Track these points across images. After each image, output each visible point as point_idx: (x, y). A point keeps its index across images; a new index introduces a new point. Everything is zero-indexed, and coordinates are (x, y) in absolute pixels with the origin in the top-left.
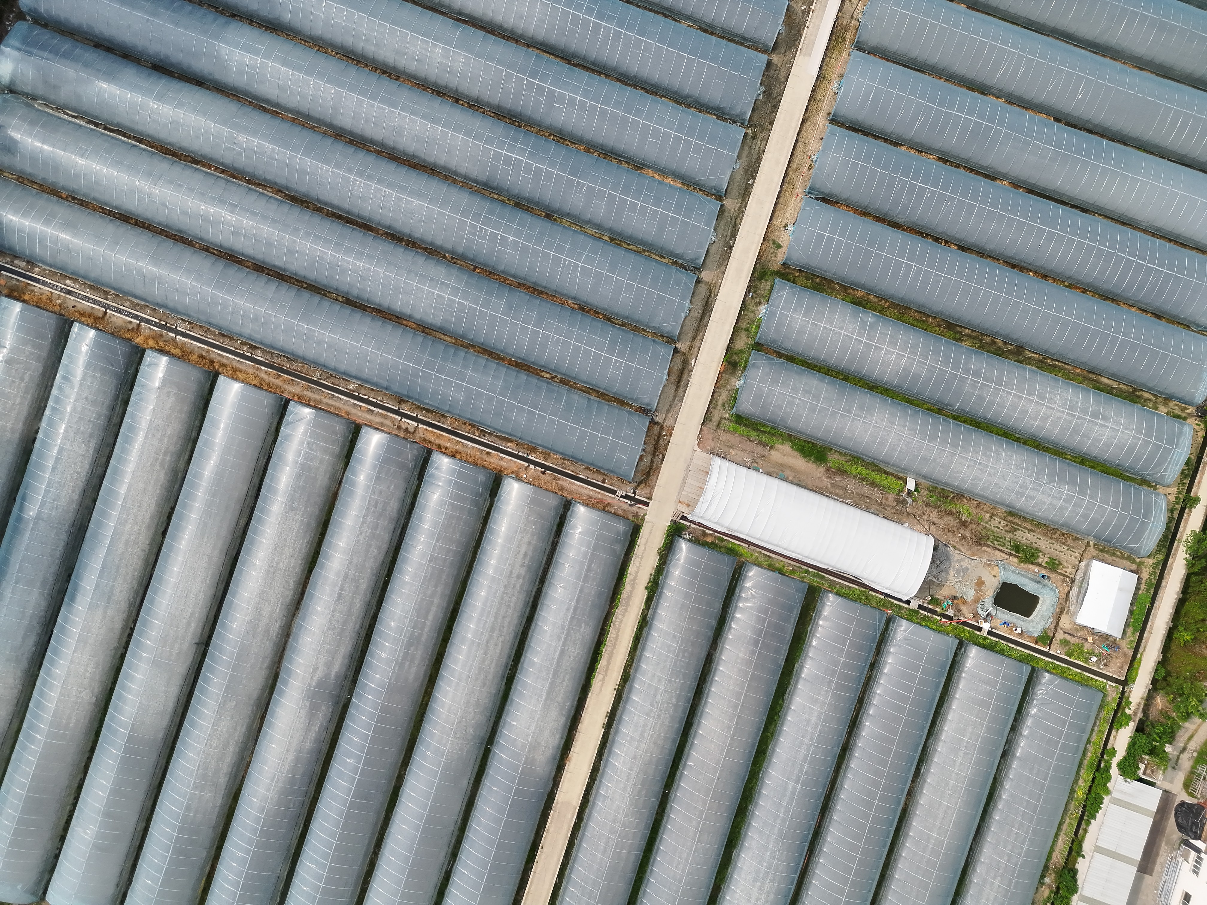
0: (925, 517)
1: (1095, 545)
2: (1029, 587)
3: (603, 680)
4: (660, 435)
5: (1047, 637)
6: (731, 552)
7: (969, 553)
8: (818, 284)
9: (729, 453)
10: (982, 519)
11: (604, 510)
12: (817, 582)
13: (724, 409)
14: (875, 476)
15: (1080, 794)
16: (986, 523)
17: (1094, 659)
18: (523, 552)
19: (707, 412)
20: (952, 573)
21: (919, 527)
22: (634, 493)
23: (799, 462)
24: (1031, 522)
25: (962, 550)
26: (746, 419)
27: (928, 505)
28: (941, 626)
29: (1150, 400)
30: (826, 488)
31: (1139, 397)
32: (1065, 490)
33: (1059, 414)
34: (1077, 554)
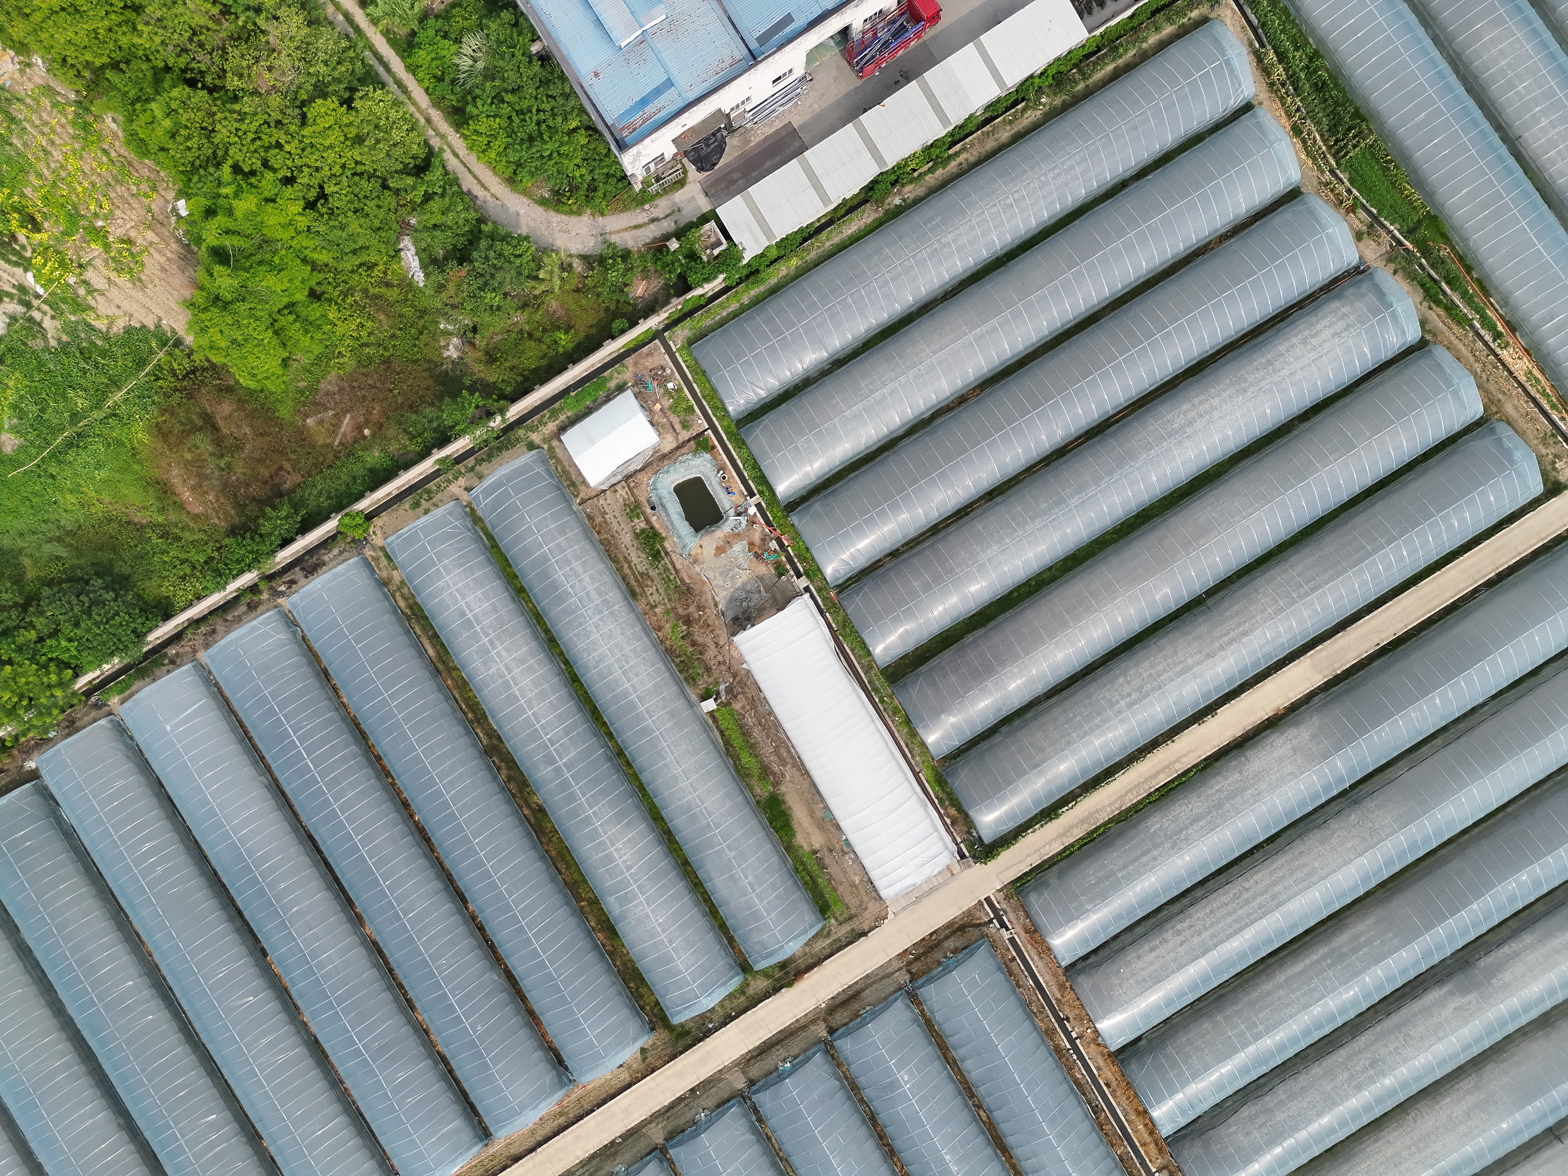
0: (720, 658)
1: (576, 496)
2: (674, 508)
3: (1178, 760)
4: (917, 958)
5: (698, 445)
6: (941, 780)
7: (706, 589)
8: (634, 980)
9: (862, 881)
10: (667, 612)
11: (1036, 931)
12: (880, 682)
13: (830, 930)
14: (737, 741)
15: (794, 262)
16: (665, 604)
17: (670, 385)
18: (1154, 954)
19: (850, 943)
20: (739, 582)
21: (735, 654)
22: (991, 921)
23: (799, 814)
24: (620, 569)
25: (710, 597)
26: (817, 902)
27: (708, 669)
28: (793, 539)
29: (402, 596)
30: (793, 766)
31: (411, 607)
32: (559, 574)
33: (504, 654)
34: (602, 502)
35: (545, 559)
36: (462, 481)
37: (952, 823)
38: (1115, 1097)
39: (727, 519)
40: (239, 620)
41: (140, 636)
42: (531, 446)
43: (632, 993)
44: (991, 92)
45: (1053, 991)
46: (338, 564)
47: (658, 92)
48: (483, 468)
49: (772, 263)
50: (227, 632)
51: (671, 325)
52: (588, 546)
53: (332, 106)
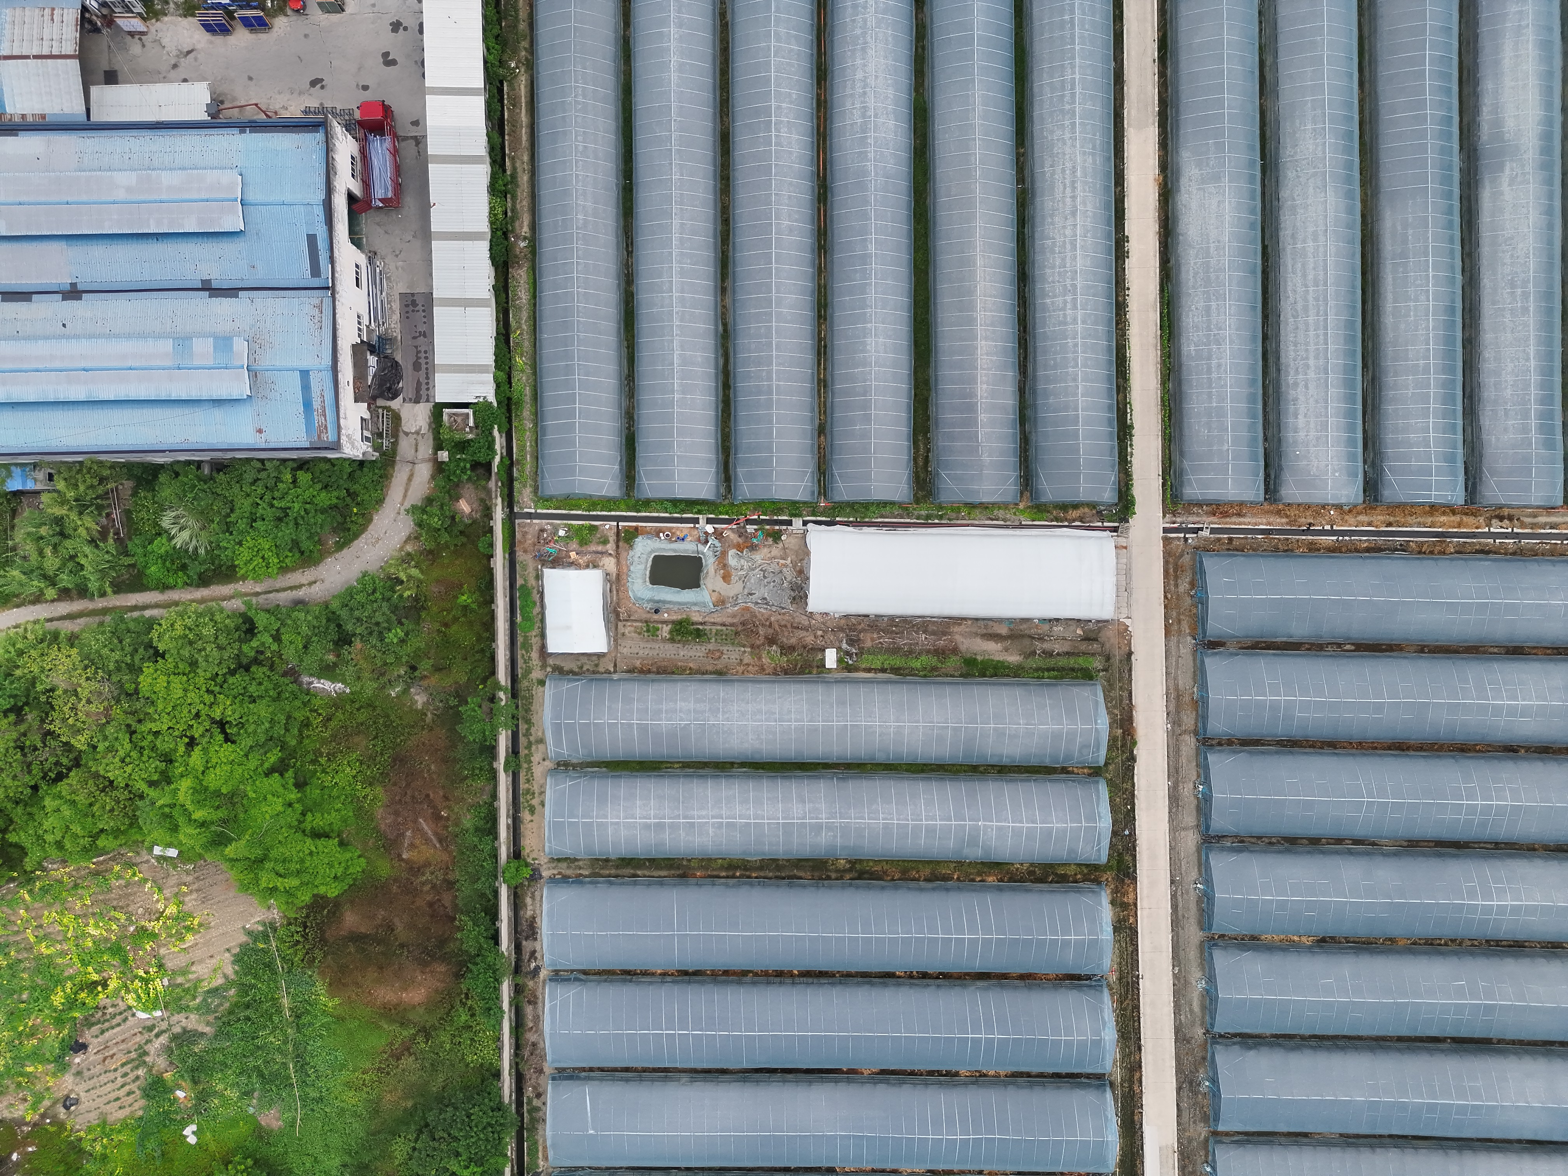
0: (819, 633)
1: (607, 669)
2: (667, 593)
3: (1147, 295)
4: (1178, 622)
5: (626, 540)
6: (1039, 508)
7: (753, 609)
8: (1047, 873)
10: (752, 654)
11: (1217, 505)
12: (923, 509)
15: (521, 363)
17: (562, 533)
18: (1300, 417)
19: (1130, 671)
21: (823, 618)
22: (1186, 539)
24: (691, 671)
26: (1077, 677)
28: (755, 509)
30: (950, 627)
31: (614, 867)
32: (664, 725)
34: (624, 652)
35: (643, 729)
36: (536, 758)
37: (1081, 521)
38: (1403, 526)
39: (703, 554)
40: (537, 1019)
41: (499, 1107)
42: (542, 683)
43: (1057, 882)
44: (478, 105)
45: (1279, 522)
46: (541, 906)
47: (306, 387)
48: (535, 733)
49: (510, 383)
50: (541, 1035)
51: (510, 501)
52: (656, 686)
53: (151, 670)
